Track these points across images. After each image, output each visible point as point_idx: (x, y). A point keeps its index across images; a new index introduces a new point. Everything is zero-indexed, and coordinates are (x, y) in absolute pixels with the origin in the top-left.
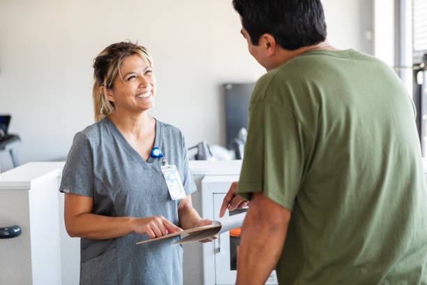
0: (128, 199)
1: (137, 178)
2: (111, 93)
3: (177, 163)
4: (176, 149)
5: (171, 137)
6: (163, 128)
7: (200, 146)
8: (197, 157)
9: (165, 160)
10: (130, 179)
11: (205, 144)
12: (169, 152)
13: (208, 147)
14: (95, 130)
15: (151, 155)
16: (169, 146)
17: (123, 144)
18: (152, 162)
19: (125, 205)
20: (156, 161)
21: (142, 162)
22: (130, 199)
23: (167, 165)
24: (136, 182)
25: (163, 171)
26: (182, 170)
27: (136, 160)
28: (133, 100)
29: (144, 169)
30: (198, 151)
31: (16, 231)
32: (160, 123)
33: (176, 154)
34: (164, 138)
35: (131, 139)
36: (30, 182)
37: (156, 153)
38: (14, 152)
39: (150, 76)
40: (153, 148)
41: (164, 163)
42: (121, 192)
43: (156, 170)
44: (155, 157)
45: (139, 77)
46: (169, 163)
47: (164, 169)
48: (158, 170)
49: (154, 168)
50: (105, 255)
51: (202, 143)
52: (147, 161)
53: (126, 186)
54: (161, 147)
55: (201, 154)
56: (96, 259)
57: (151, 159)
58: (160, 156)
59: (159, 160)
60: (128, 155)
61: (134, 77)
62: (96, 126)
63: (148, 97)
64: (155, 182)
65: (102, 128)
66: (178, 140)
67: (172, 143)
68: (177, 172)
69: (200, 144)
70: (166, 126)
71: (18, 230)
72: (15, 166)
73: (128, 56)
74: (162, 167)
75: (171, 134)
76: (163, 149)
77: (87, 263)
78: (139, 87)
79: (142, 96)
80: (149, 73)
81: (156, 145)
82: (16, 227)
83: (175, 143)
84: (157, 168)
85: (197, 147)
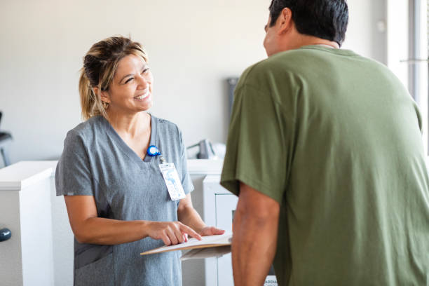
0: (125, 201)
1: (134, 177)
2: (106, 94)
3: (174, 161)
4: (173, 146)
5: (167, 132)
6: (159, 124)
7: (202, 144)
8: (199, 156)
9: (163, 158)
10: (127, 179)
11: (207, 142)
12: (166, 149)
13: (211, 145)
14: (88, 128)
15: (147, 154)
16: (165, 142)
17: (118, 142)
18: (149, 161)
19: (122, 207)
20: (153, 159)
21: (138, 162)
22: (128, 201)
23: (164, 163)
24: (134, 183)
25: (161, 170)
26: (180, 169)
27: (132, 160)
28: (131, 102)
29: (141, 168)
30: (200, 149)
31: (5, 234)
32: (156, 119)
33: (173, 151)
34: (161, 135)
35: (126, 137)
36: (20, 183)
37: (153, 151)
38: (5, 152)
39: (147, 74)
40: (149, 146)
41: (161, 161)
42: (118, 193)
43: (154, 169)
44: (152, 155)
45: (136, 78)
46: (167, 161)
47: (162, 167)
48: (156, 169)
49: (151, 167)
50: (101, 260)
51: (204, 141)
52: (144, 160)
53: (123, 187)
54: (157, 146)
55: (203, 152)
56: (91, 265)
57: (147, 157)
58: (157, 155)
59: (156, 158)
60: (123, 154)
61: (132, 79)
62: (89, 124)
63: (147, 97)
64: (153, 182)
65: (95, 126)
66: (175, 136)
67: (169, 139)
68: (175, 170)
69: (201, 142)
70: (162, 121)
71: (8, 233)
72: (6, 165)
73: (124, 56)
74: (160, 165)
75: (167, 129)
76: (159, 147)
77: (82, 269)
78: (137, 89)
79: (140, 97)
80: (147, 72)
81: (152, 143)
82: (6, 230)
83: (172, 139)
84: (155, 167)
85: (199, 145)
